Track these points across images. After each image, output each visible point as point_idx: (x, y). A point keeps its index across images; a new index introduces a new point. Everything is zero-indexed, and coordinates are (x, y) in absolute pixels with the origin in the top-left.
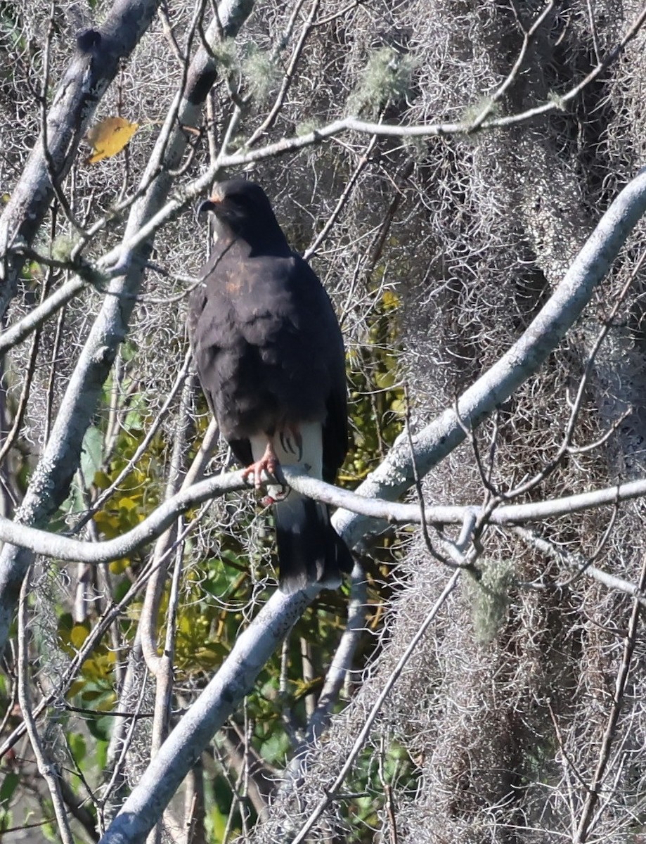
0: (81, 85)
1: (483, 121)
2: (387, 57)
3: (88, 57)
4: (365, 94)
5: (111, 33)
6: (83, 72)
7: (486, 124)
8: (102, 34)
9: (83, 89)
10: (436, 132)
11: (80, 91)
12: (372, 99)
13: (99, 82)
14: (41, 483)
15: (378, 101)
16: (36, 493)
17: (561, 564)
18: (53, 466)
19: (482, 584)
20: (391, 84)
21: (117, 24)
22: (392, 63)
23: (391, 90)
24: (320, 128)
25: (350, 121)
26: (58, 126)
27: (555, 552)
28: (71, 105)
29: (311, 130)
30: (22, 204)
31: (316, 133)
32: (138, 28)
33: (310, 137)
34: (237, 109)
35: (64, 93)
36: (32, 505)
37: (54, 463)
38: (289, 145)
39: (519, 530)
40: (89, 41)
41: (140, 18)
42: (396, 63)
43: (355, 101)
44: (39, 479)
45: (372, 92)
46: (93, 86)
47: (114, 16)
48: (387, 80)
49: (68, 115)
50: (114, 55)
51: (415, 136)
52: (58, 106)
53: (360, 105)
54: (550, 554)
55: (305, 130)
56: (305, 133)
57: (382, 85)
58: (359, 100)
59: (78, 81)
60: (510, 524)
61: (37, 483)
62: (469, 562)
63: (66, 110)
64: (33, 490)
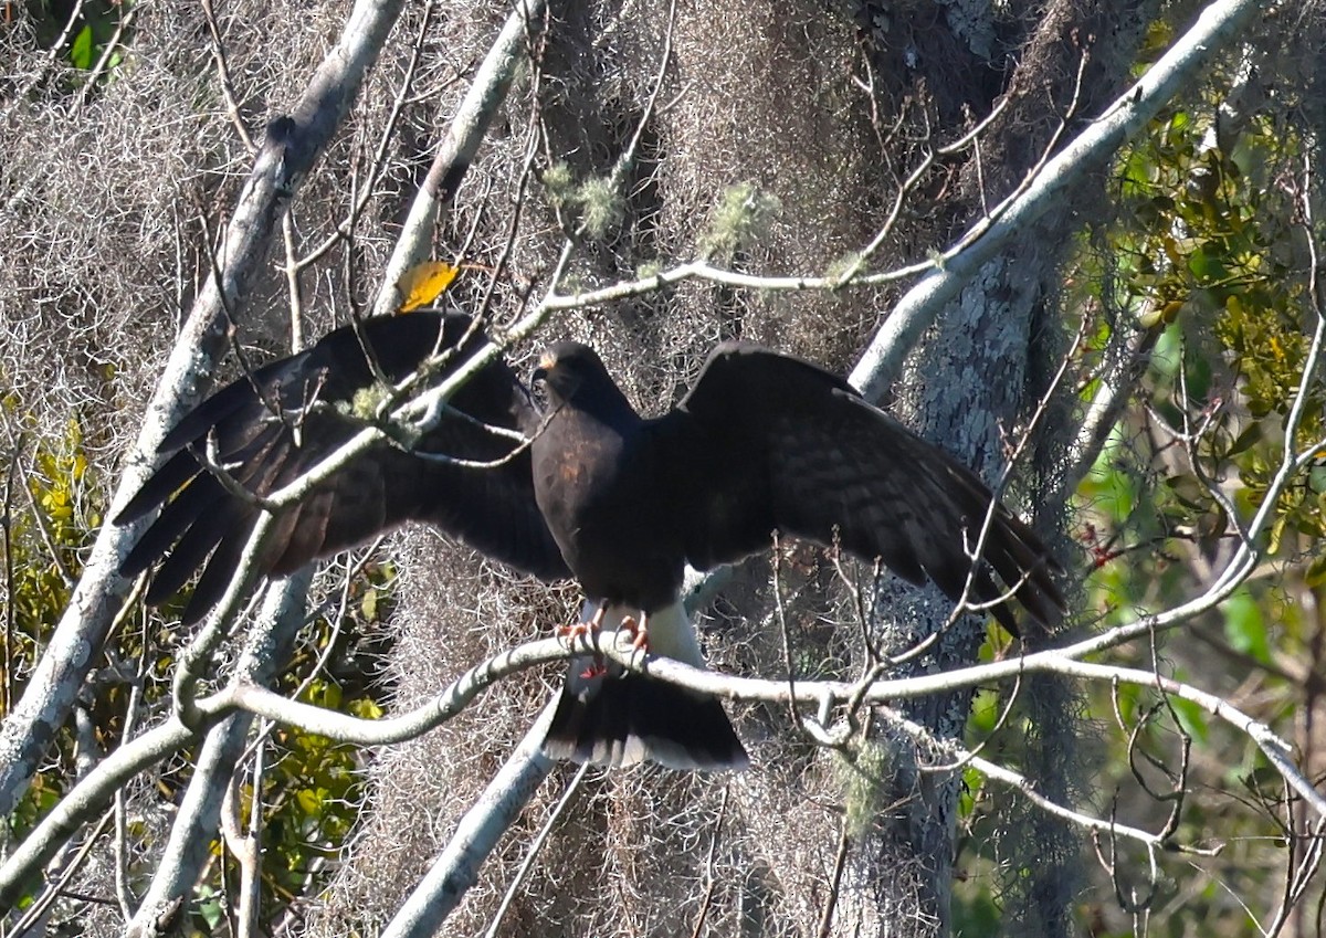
0: (273, 179)
1: (851, 278)
2: (744, 194)
3: (282, 147)
4: (717, 237)
5: (308, 119)
6: (276, 165)
7: (855, 281)
8: (297, 121)
9: (276, 184)
10: (797, 287)
11: (271, 186)
12: (727, 242)
13: (294, 176)
14: (259, 642)
15: (733, 244)
16: (254, 654)
17: (934, 749)
18: (275, 623)
19: (857, 768)
20: (747, 226)
21: (314, 109)
22: (749, 202)
23: (748, 234)
24: (664, 272)
25: (700, 267)
26: (247, 227)
27: (927, 737)
28: (261, 204)
29: (654, 273)
30: (207, 318)
31: (659, 278)
32: (337, 112)
33: (653, 282)
34: (569, 244)
35: (254, 189)
36: (250, 668)
37: (275, 619)
38: (628, 290)
39: (885, 710)
40: (282, 129)
41: (340, 102)
42: (754, 201)
43: (706, 242)
44: (258, 637)
45: (725, 235)
46: (287, 180)
47: (309, 99)
48: (743, 221)
49: (258, 215)
50: (311, 145)
51: (772, 290)
52: (247, 204)
53: (711, 248)
54: (922, 738)
55: (647, 272)
56: (648, 277)
57: (737, 227)
58: (710, 243)
59: (268, 175)
60: (875, 703)
61: (255, 643)
62: (841, 741)
63: (255, 208)
64: (251, 651)
